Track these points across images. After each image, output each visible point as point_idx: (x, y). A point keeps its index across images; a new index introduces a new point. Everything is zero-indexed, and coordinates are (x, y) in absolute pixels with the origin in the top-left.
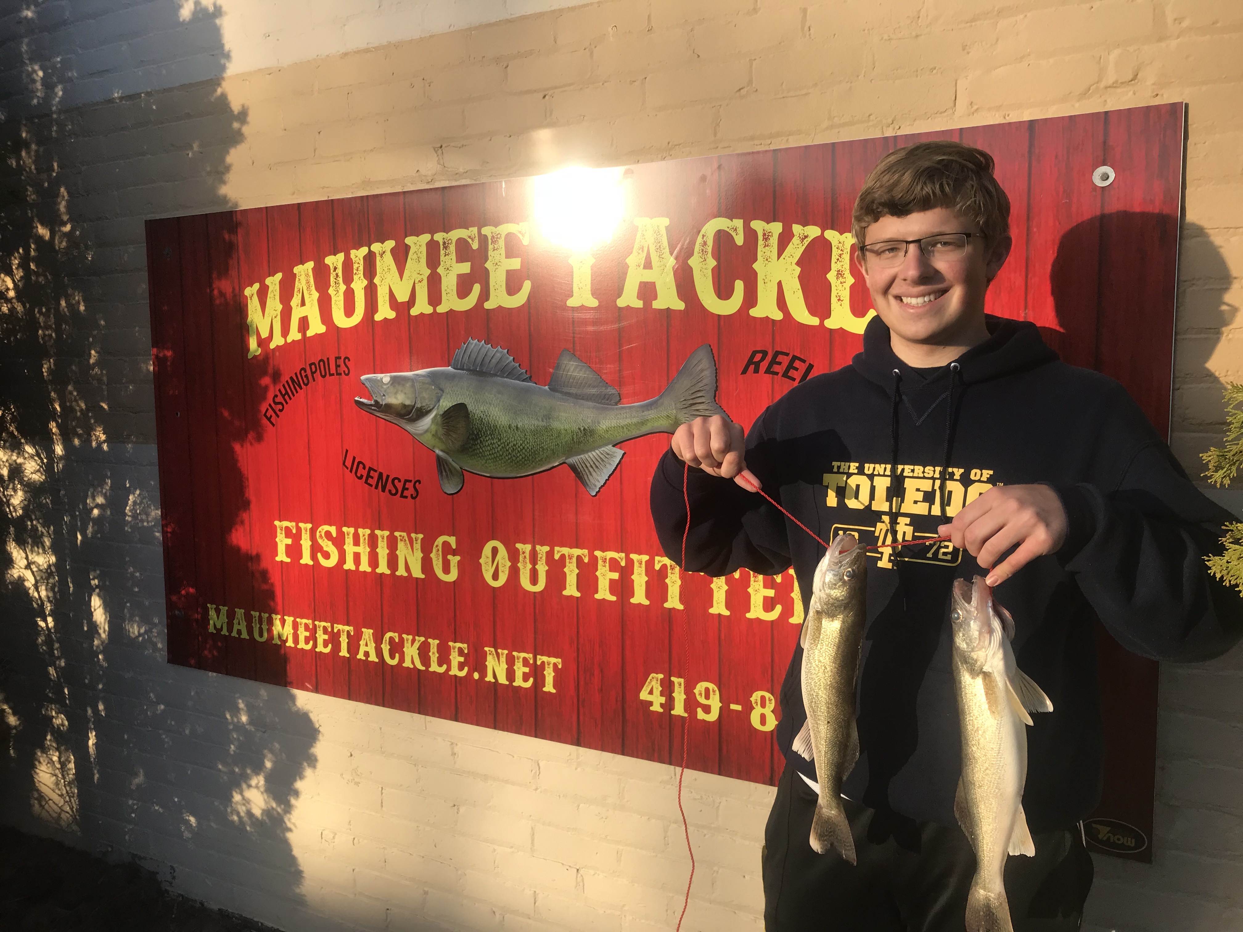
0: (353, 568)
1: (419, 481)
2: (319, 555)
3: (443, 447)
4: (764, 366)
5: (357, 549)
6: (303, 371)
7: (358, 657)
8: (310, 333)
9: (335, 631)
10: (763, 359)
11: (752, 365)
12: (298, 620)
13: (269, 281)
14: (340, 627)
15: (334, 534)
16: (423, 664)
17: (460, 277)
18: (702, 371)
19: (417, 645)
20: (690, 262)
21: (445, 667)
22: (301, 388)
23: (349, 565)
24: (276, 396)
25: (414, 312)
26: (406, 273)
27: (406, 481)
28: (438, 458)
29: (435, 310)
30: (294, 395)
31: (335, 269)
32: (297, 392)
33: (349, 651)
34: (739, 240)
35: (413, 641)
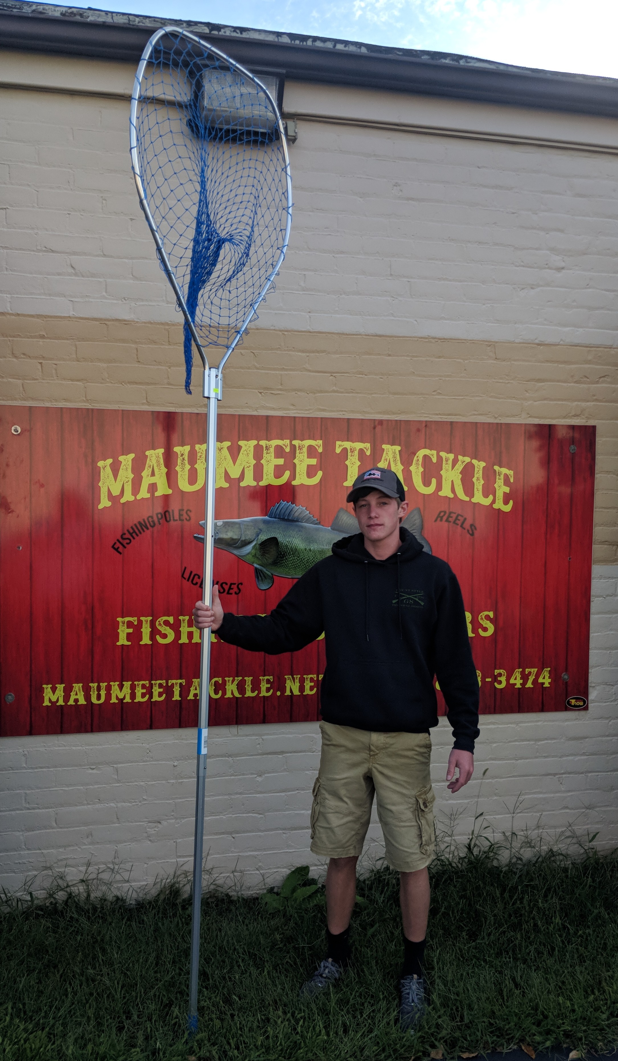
0: (187, 641)
1: (241, 584)
2: (158, 637)
3: (260, 562)
4: (445, 518)
5: (190, 629)
6: (150, 520)
7: (188, 698)
8: (157, 494)
9: (170, 684)
10: (444, 515)
11: (439, 517)
12: (136, 683)
13: (121, 458)
14: (174, 681)
15: (172, 622)
16: (240, 694)
17: (277, 467)
18: (415, 520)
19: (236, 682)
20: (411, 468)
21: (256, 692)
22: (148, 528)
23: (184, 639)
24: (125, 534)
25: (243, 484)
26: (238, 462)
27: (231, 584)
28: (256, 569)
29: (258, 484)
30: (141, 533)
31: (182, 455)
32: (144, 531)
33: (180, 696)
34: (434, 460)
35: (233, 681)
